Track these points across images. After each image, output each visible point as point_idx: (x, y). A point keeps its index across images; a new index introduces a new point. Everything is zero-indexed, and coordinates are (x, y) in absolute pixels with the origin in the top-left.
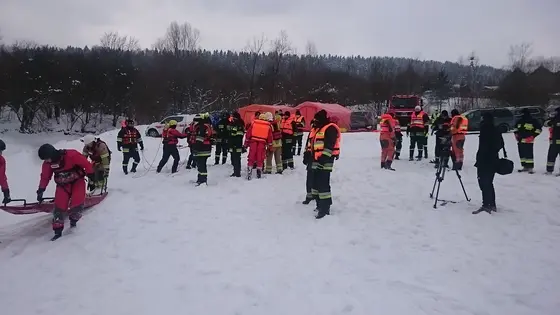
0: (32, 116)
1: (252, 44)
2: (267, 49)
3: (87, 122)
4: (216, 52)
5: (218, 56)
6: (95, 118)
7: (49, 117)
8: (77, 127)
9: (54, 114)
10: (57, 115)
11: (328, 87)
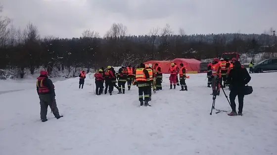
0: (51, 70)
1: (152, 31)
2: (160, 33)
3: (76, 71)
4: (139, 36)
5: (141, 38)
6: (79, 70)
7: (59, 70)
8: (71, 74)
9: (61, 69)
10: (63, 69)
11: (192, 51)
